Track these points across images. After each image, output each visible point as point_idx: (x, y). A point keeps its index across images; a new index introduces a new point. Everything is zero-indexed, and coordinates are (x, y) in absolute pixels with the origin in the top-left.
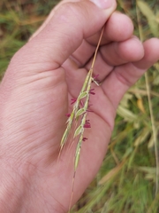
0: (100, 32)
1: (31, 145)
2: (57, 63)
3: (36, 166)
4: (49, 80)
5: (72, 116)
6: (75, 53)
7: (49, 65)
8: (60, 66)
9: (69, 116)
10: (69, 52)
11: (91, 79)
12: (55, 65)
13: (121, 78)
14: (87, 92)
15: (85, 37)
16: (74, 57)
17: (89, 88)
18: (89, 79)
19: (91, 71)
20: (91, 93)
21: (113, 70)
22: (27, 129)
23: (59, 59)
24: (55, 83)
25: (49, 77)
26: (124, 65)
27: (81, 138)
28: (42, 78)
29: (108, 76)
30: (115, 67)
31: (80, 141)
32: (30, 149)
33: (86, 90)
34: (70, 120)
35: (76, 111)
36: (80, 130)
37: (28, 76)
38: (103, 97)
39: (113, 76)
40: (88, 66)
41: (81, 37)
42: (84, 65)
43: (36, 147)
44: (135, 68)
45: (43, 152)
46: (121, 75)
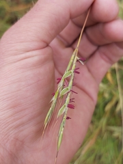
0: (86, 13)
1: (18, 122)
2: (44, 42)
3: (23, 142)
4: (36, 59)
5: (56, 94)
6: (63, 33)
7: (37, 44)
8: (47, 45)
9: (54, 94)
10: (56, 31)
11: (77, 58)
12: (42, 44)
13: (104, 57)
14: (72, 71)
15: (71, 17)
16: (62, 37)
17: (74, 67)
18: (74, 58)
19: (77, 50)
20: (76, 72)
21: (98, 49)
22: (14, 107)
23: (46, 38)
24: (42, 62)
25: (37, 56)
26: (107, 45)
27: (65, 117)
28: (29, 57)
29: (92, 55)
30: (99, 47)
31: (64, 120)
32: (17, 127)
33: (71, 69)
34: (54, 99)
35: (61, 90)
36: (64, 109)
37: (16, 54)
38: (87, 74)
39: (97, 56)
40: (74, 46)
41: (68, 17)
42: (71, 45)
43: (22, 124)
44: (118, 48)
45: (29, 129)
46: (105, 54)
